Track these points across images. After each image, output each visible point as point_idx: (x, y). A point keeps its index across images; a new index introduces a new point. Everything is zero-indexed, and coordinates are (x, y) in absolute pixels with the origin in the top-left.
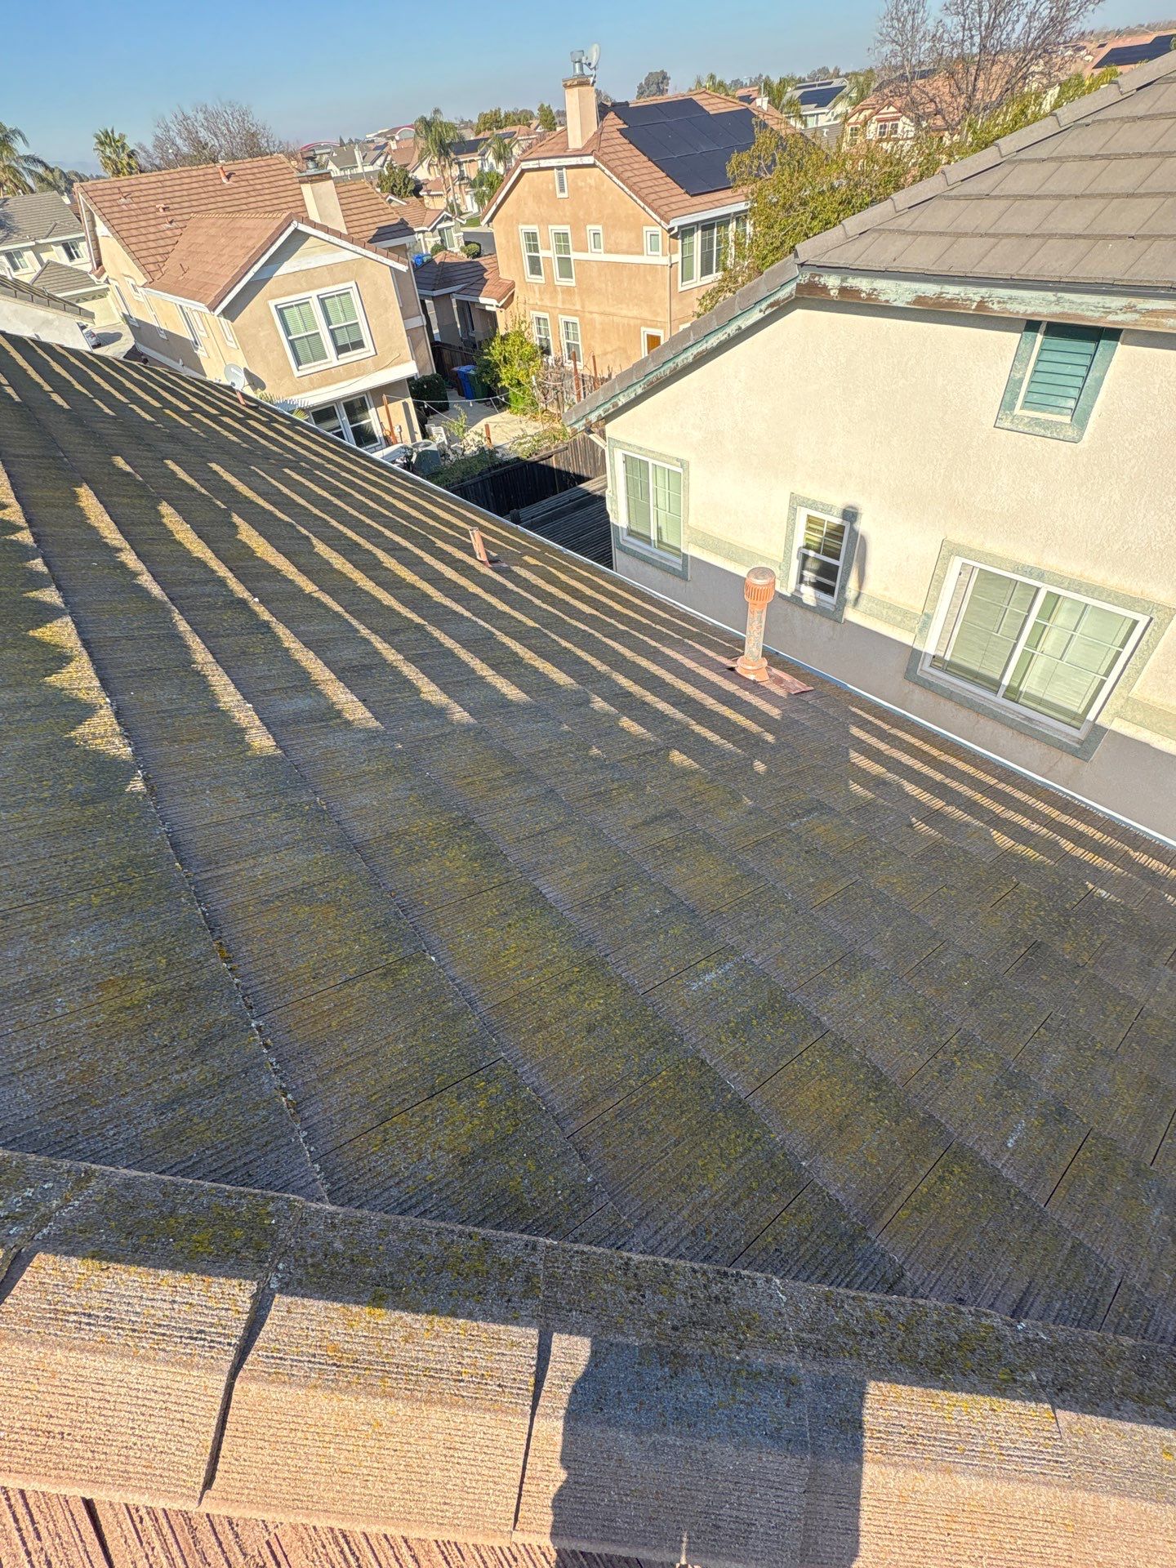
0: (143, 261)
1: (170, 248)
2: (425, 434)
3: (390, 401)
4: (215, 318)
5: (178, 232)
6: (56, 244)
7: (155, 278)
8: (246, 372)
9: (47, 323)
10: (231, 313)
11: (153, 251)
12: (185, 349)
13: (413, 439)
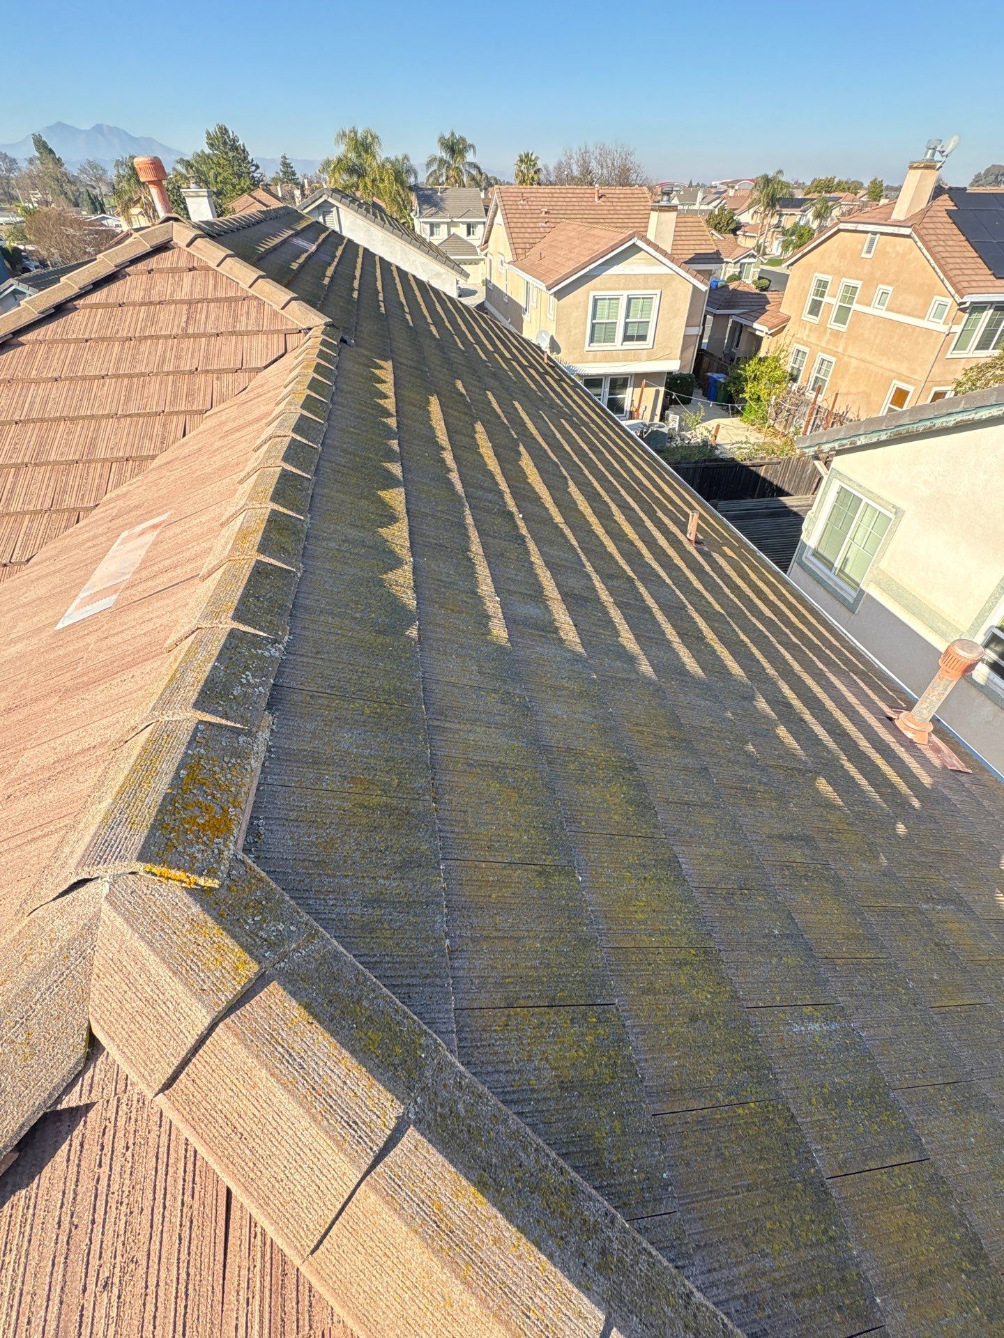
0: (516, 246)
1: (537, 240)
2: (663, 418)
3: (647, 385)
4: (548, 297)
5: (548, 230)
6: (463, 223)
7: (519, 257)
8: (552, 338)
9: (438, 275)
10: (560, 295)
11: (525, 240)
12: (516, 312)
13: (652, 419)
